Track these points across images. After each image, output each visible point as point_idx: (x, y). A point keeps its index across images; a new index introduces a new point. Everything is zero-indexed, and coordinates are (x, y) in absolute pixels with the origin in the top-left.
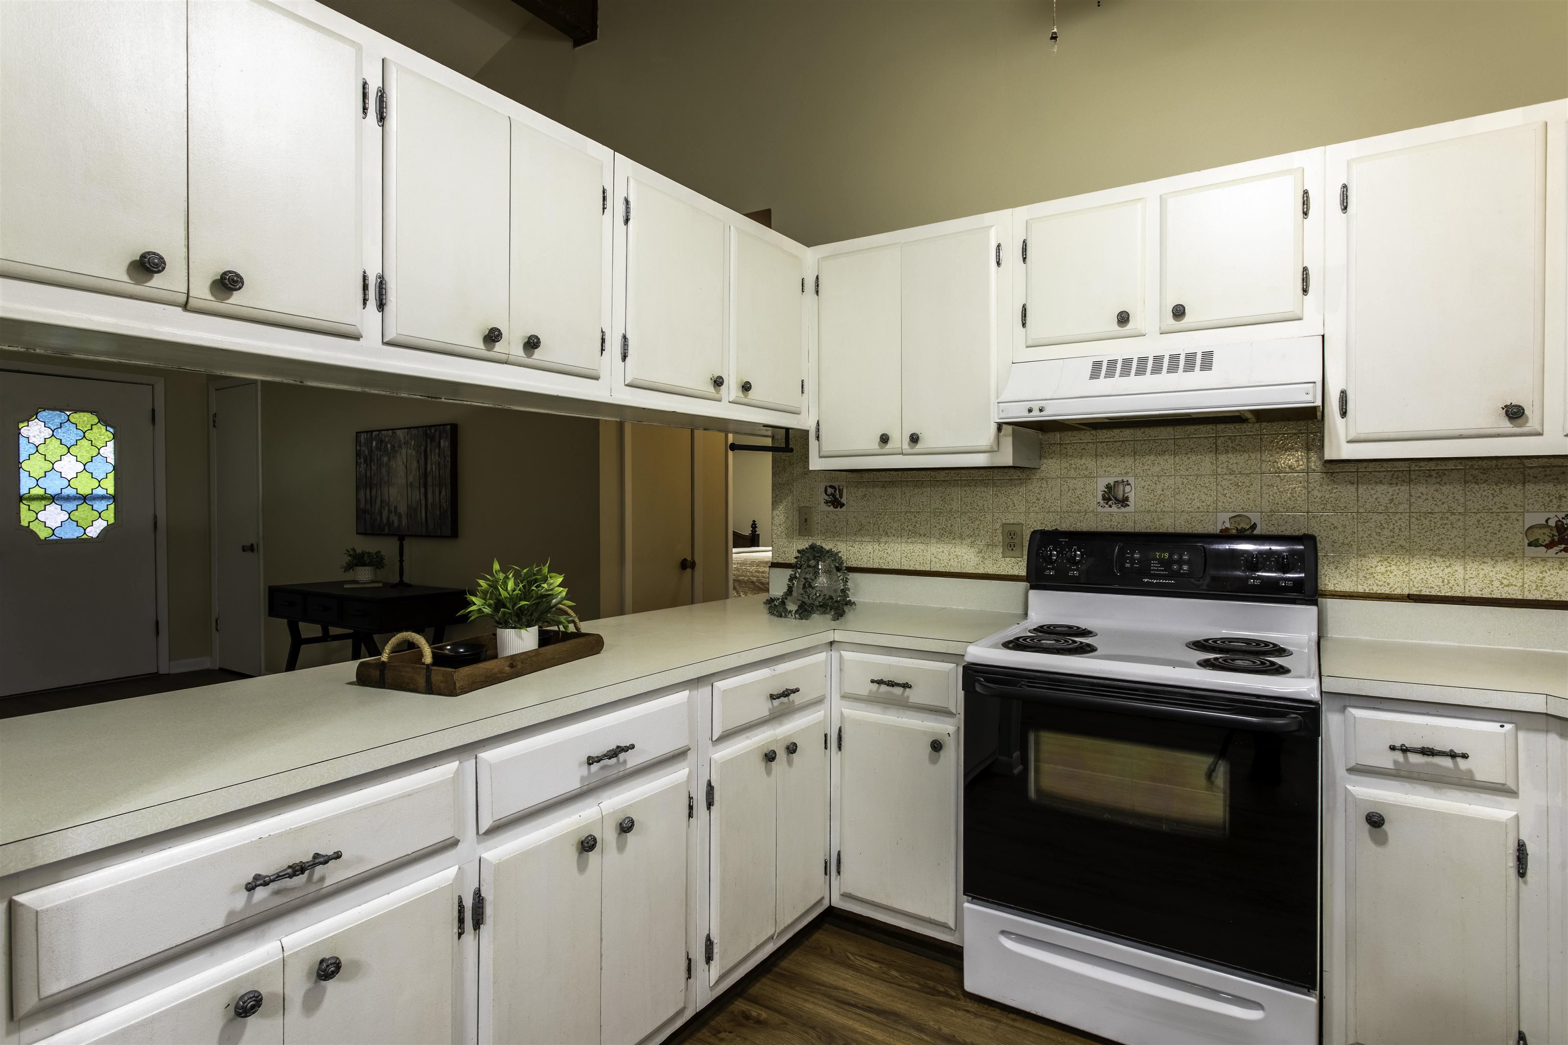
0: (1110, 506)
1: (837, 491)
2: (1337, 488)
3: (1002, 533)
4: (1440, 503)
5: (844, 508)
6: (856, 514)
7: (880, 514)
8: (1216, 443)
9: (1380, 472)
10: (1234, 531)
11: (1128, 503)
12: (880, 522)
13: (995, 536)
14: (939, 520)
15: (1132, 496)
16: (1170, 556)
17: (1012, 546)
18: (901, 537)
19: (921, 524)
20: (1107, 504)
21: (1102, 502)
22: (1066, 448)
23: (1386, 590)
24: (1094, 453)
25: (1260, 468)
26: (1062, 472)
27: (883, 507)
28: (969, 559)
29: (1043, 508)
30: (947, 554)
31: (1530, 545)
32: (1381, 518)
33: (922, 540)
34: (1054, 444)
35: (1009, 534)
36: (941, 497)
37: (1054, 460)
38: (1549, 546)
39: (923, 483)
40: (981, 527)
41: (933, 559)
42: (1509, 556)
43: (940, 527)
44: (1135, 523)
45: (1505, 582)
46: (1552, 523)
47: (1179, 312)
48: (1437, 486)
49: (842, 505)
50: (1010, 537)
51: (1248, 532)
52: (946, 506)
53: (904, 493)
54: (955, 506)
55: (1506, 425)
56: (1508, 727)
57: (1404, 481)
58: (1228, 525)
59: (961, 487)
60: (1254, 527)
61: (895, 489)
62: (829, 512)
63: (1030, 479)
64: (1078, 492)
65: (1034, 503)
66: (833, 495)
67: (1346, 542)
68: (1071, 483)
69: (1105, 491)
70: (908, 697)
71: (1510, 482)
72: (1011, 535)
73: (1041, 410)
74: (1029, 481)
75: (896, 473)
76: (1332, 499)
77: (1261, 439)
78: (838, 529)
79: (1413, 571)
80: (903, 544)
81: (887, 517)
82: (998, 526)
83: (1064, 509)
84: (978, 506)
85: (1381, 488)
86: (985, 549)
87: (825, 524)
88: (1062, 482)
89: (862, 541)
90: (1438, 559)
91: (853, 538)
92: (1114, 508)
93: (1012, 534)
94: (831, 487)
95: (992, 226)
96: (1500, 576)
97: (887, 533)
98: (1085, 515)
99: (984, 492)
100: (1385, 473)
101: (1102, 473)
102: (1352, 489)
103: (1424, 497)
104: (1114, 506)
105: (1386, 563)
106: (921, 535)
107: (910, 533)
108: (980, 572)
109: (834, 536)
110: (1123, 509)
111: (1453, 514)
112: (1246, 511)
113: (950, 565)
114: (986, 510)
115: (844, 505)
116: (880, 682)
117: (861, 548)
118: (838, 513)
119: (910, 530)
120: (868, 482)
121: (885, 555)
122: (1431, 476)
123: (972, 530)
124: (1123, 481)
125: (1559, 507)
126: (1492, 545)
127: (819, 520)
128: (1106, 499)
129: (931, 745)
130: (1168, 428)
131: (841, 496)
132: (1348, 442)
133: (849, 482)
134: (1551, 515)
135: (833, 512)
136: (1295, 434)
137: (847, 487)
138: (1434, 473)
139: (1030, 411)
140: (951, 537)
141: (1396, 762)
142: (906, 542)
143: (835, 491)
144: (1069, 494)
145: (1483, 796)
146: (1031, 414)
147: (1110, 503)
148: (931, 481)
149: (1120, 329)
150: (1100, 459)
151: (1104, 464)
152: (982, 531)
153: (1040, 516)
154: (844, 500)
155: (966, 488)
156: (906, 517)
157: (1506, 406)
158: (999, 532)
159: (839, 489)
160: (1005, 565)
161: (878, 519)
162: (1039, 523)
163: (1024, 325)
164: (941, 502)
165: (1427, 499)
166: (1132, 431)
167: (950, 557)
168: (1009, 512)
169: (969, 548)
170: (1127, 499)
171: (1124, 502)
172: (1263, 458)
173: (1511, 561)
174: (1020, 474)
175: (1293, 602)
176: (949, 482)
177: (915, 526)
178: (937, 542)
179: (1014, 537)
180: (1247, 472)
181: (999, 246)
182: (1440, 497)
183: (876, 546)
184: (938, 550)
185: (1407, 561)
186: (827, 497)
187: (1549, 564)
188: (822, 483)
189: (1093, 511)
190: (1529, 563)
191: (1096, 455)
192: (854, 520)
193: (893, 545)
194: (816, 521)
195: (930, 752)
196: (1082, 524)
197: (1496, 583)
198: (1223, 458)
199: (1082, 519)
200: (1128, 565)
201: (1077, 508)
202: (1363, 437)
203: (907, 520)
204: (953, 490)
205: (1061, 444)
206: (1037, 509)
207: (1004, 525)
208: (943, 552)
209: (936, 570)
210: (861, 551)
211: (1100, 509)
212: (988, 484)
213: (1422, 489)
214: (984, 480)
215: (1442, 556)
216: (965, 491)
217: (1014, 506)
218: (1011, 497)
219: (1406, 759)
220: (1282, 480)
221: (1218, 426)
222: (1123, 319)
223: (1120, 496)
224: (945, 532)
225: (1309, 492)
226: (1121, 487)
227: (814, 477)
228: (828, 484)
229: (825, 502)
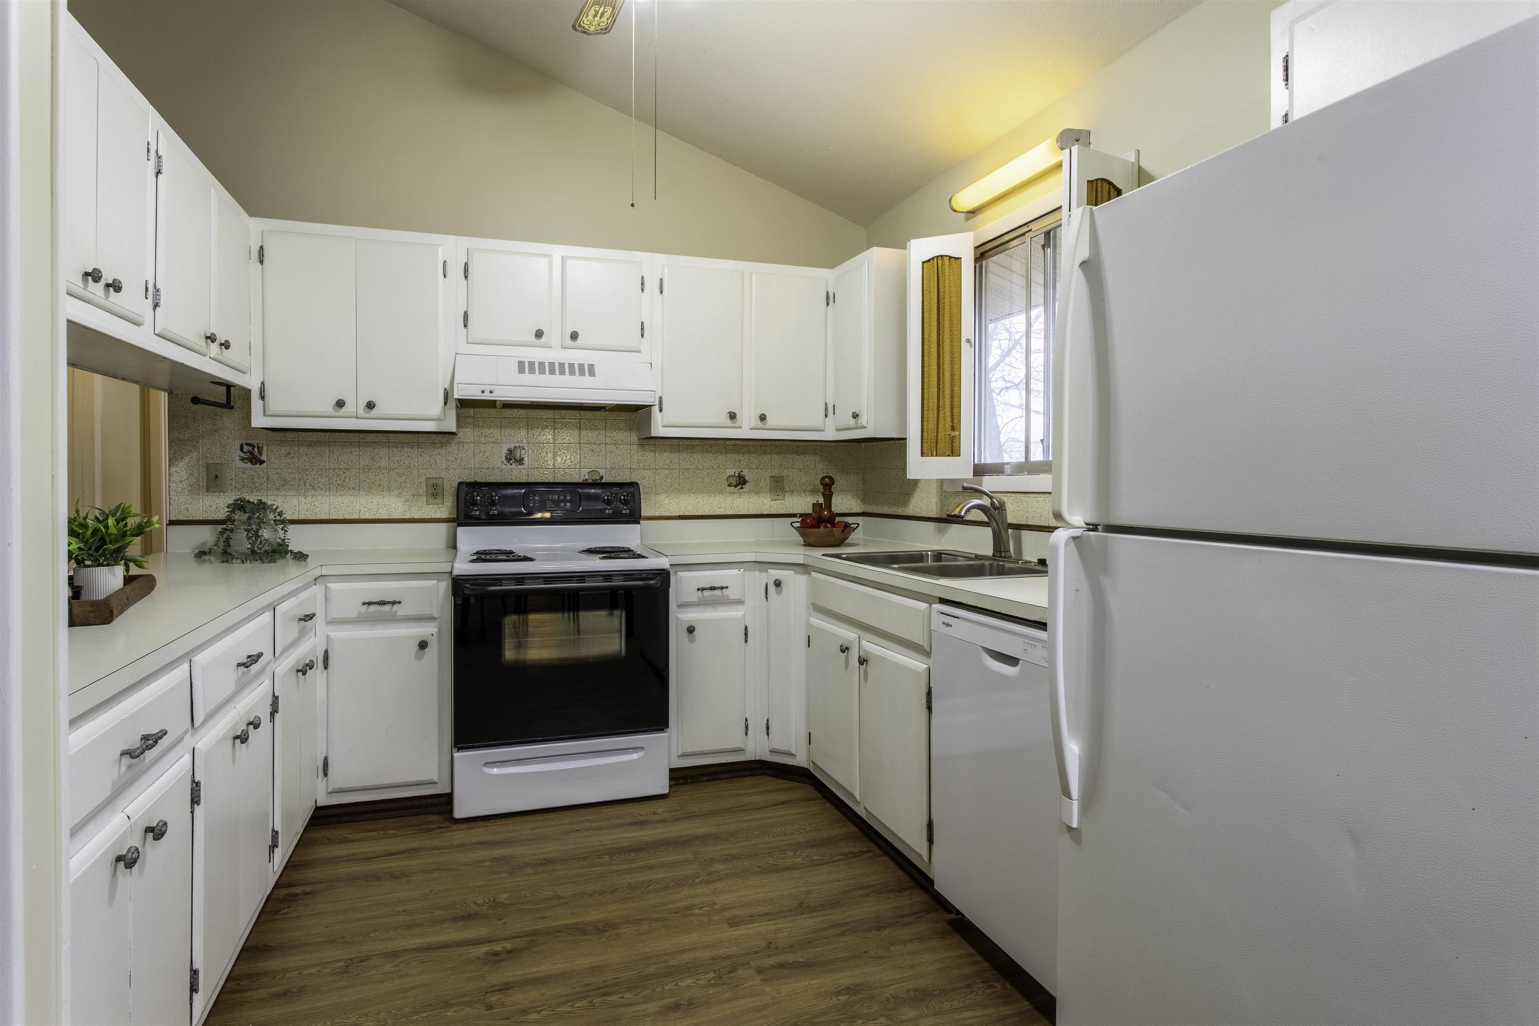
0: (511, 464)
1: (256, 449)
2: (645, 454)
3: (426, 485)
4: (692, 464)
5: (264, 465)
6: (278, 471)
7: (307, 470)
8: (579, 423)
9: (665, 445)
10: (591, 481)
11: (524, 462)
12: (306, 478)
13: (421, 488)
14: (368, 475)
15: (526, 459)
16: (559, 498)
17: (435, 495)
18: (329, 490)
19: (350, 479)
20: (509, 462)
21: (505, 461)
22: (478, 421)
23: (668, 514)
24: (500, 425)
25: (605, 440)
26: (475, 439)
27: (309, 464)
28: (397, 508)
29: (460, 465)
30: (376, 504)
31: (728, 486)
32: (667, 471)
33: (351, 493)
34: (469, 417)
35: (432, 486)
36: (370, 456)
37: (468, 429)
38: (735, 486)
39: (352, 444)
40: (408, 481)
41: (362, 508)
42: (720, 492)
43: (369, 481)
44: (528, 476)
45: (719, 506)
46: (737, 474)
47: (574, 336)
48: (691, 454)
49: (262, 462)
50: (433, 488)
51: (599, 481)
52: (375, 463)
53: (333, 452)
54: (383, 463)
55: (729, 422)
56: (742, 570)
57: (676, 451)
58: (587, 477)
59: (389, 448)
60: (602, 478)
61: (323, 448)
62: (245, 469)
63: (449, 443)
64: (487, 454)
65: (453, 461)
66: (251, 453)
67: (650, 486)
68: (482, 447)
69: (507, 453)
70: (396, 612)
71: (721, 452)
72: (433, 486)
73: (491, 392)
74: (449, 445)
75: (324, 434)
76: (643, 461)
77: (606, 422)
78: (257, 485)
79: (681, 502)
80: (331, 497)
81: (314, 473)
82: (422, 479)
83: (477, 466)
84: (405, 463)
85: (666, 454)
86: (411, 498)
87: (241, 480)
88: (475, 446)
89: (285, 495)
90: (691, 495)
91: (276, 493)
92: (514, 466)
93: (435, 486)
94: (247, 444)
95: (440, 245)
96: (716, 503)
97: (314, 488)
98: (493, 471)
99: (410, 452)
100: (668, 446)
101: (504, 440)
102: (653, 454)
103: (685, 460)
104: (514, 464)
105: (668, 498)
106: (350, 489)
107: (339, 487)
108: (407, 517)
109: (252, 492)
110: (520, 467)
111: (698, 469)
112: (598, 468)
113: (378, 513)
114: (412, 467)
115: (264, 462)
116: (369, 604)
117: (285, 502)
118: (256, 470)
119: (338, 485)
120: (292, 441)
121: (312, 507)
122: (688, 448)
123: (399, 483)
124: (520, 447)
125: (739, 465)
126: (714, 487)
127: (233, 477)
128: (508, 459)
129: (419, 644)
130: (550, 411)
131: (261, 453)
132: (663, 427)
133: (270, 441)
134: (736, 470)
135: (251, 469)
136: (624, 420)
137: (267, 446)
138: (690, 447)
139: (483, 392)
140: (380, 490)
141: (699, 597)
142: (335, 495)
143: (253, 449)
144: (481, 455)
145: (732, 607)
146: (484, 394)
147: (511, 462)
148: (359, 442)
149: (536, 340)
150: (503, 430)
151: (506, 434)
152: (408, 484)
153: (458, 472)
154: (264, 457)
155: (394, 449)
156: (334, 473)
157: (729, 412)
158: (424, 484)
159: (258, 448)
160: (429, 511)
161: (304, 475)
162: (457, 477)
163: (465, 326)
164: (370, 461)
165: (687, 461)
166: (526, 411)
167: (379, 506)
168: (432, 469)
169: (396, 498)
170: (522, 459)
171: (520, 461)
172: (607, 434)
173: (721, 494)
174: (441, 439)
175: (628, 522)
176: (378, 443)
177: (344, 481)
178: (366, 495)
179: (437, 488)
180: (597, 442)
181: (445, 262)
182: (693, 460)
183: (302, 499)
184: (368, 501)
185: (678, 497)
186: (242, 455)
187: (736, 496)
188: (236, 441)
189: (498, 468)
190: (728, 495)
191: (501, 427)
192: (277, 476)
193: (320, 498)
194: (229, 478)
195: (417, 651)
196: (490, 478)
197: (716, 507)
198: (584, 433)
199: (490, 473)
200: (531, 505)
201: (487, 465)
202: (670, 424)
203: (335, 475)
204: (381, 450)
205: (474, 418)
206: (455, 467)
207: (427, 479)
208: (372, 502)
209: (365, 518)
210: (284, 505)
211: (504, 466)
212: (413, 446)
213: (685, 455)
214: (410, 443)
215: (693, 493)
216: (393, 451)
217: (437, 464)
218: (434, 457)
219: (703, 594)
220: (617, 448)
221: (581, 412)
222: (539, 334)
223: (518, 457)
224: (374, 485)
225: (631, 456)
226: (519, 450)
227: (226, 435)
228: (244, 442)
229: (240, 459)
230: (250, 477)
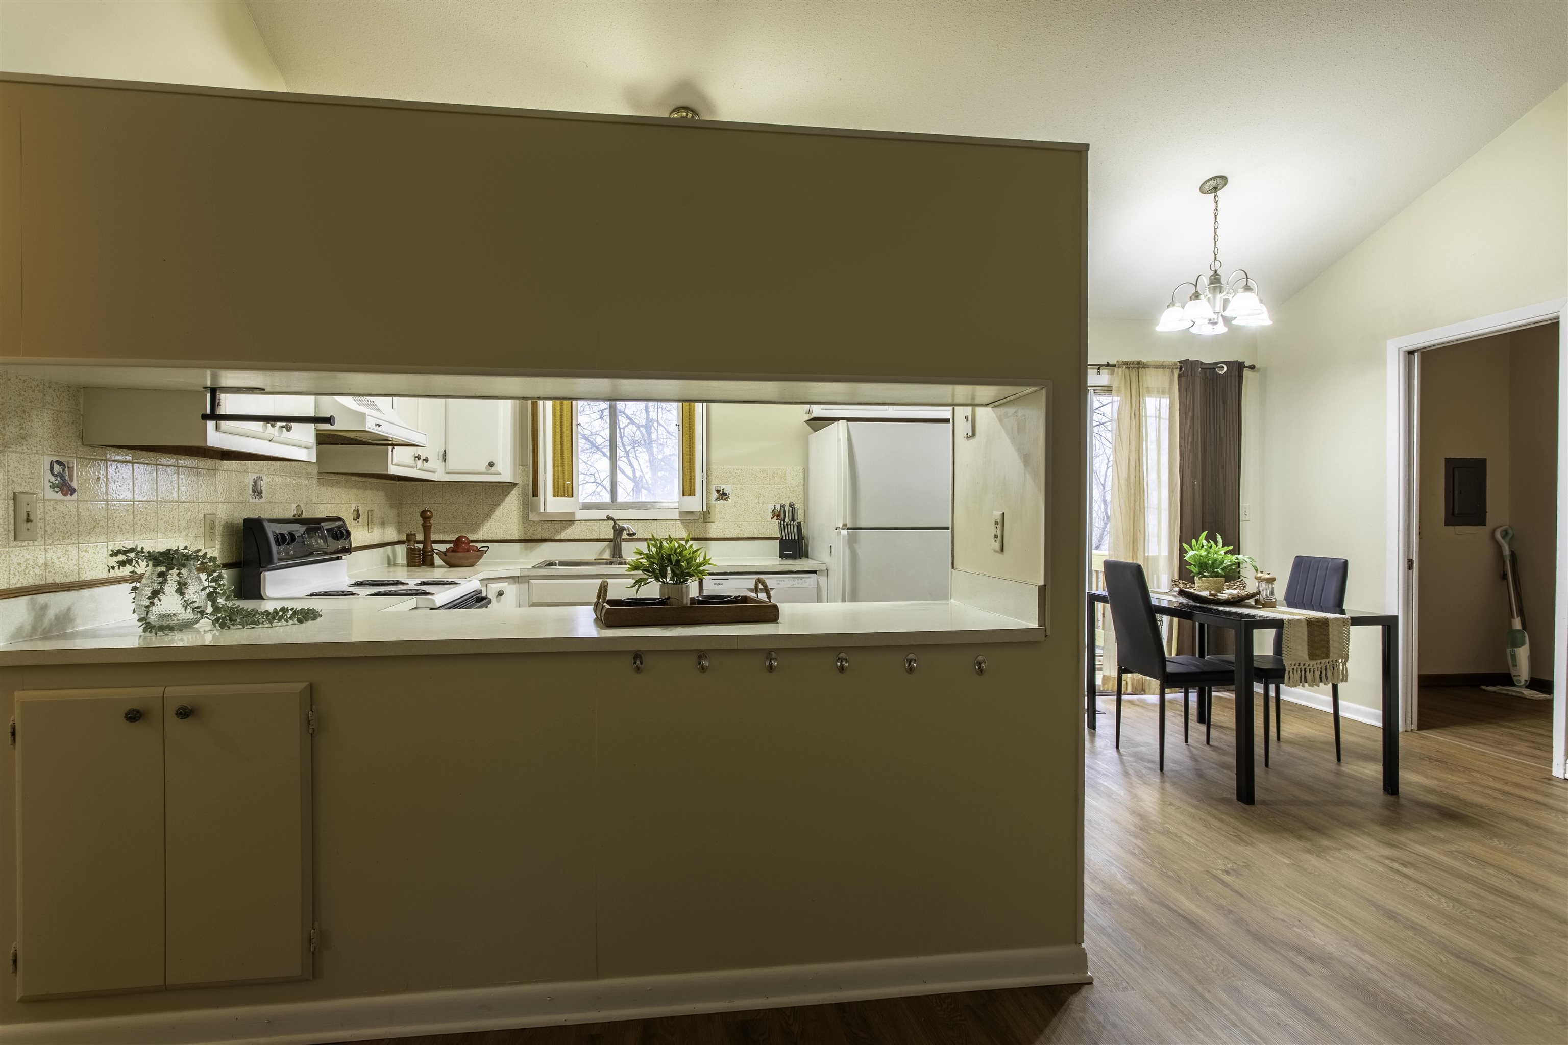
1: (67, 469)
3: (205, 523)
6: (88, 505)
13: (200, 527)
14: (164, 511)
17: (211, 536)
18: (134, 533)
19: (149, 516)
35: (209, 524)
36: (165, 484)
40: (192, 518)
43: (164, 519)
44: (264, 511)
49: (73, 491)
50: (210, 527)
52: (168, 494)
54: (175, 495)
55: (414, 463)
59: (179, 473)
63: (219, 471)
65: (220, 493)
68: (238, 476)
78: (69, 527)
82: (201, 516)
83: (236, 499)
84: (190, 495)
86: (194, 541)
87: (51, 521)
89: (96, 542)
91: (87, 539)
93: (212, 524)
94: (58, 462)
97: (121, 530)
99: (194, 480)
106: (149, 530)
109: (64, 539)
112: (300, 503)
114: (195, 500)
117: (96, 552)
120: (101, 460)
123: (186, 521)
127: (46, 514)
133: (79, 458)
140: (172, 531)
143: (64, 470)
148: (157, 465)
152: (192, 522)
153: (224, 507)
154: (74, 484)
155: (182, 476)
156: (139, 508)
159: (68, 467)
162: (223, 513)
164: (166, 490)
168: (207, 502)
176: (170, 467)
177: (145, 519)
179: (213, 527)
186: (53, 479)
188: (46, 457)
192: (88, 513)
194: (40, 516)
196: (244, 513)
199: (244, 508)
203: (140, 512)
207: (205, 516)
212: (196, 473)
214: (193, 468)
216: (181, 479)
217: (209, 495)
218: (210, 487)
224: (168, 525)
227: (35, 445)
228: (55, 459)
229: (50, 486)
230: (62, 515)
